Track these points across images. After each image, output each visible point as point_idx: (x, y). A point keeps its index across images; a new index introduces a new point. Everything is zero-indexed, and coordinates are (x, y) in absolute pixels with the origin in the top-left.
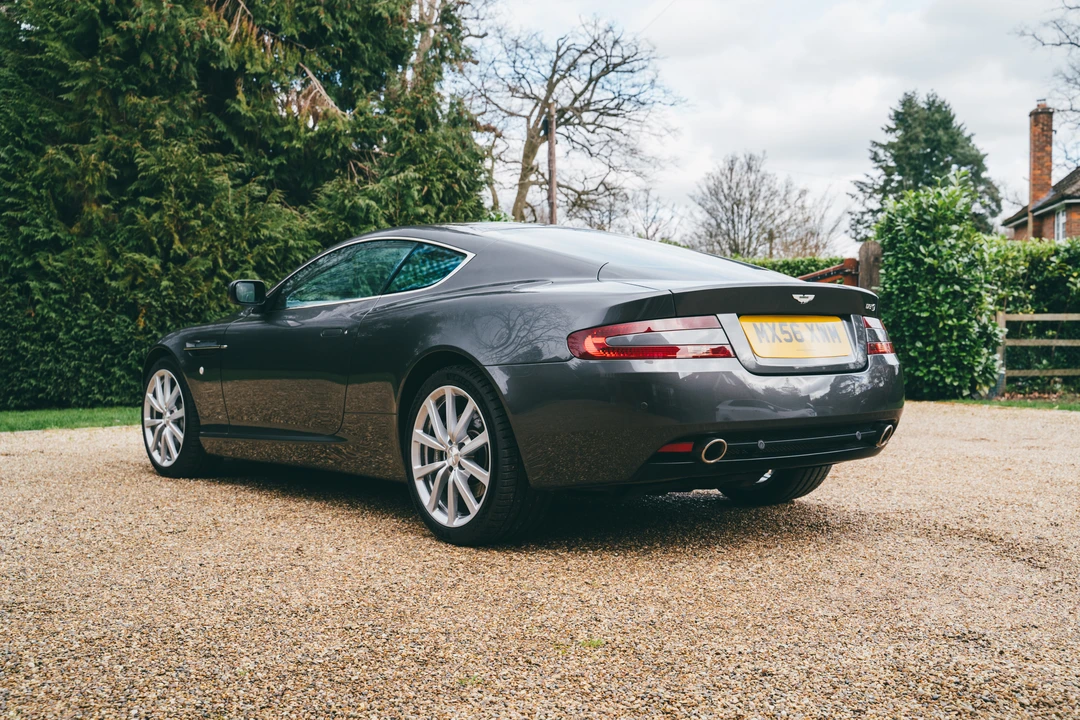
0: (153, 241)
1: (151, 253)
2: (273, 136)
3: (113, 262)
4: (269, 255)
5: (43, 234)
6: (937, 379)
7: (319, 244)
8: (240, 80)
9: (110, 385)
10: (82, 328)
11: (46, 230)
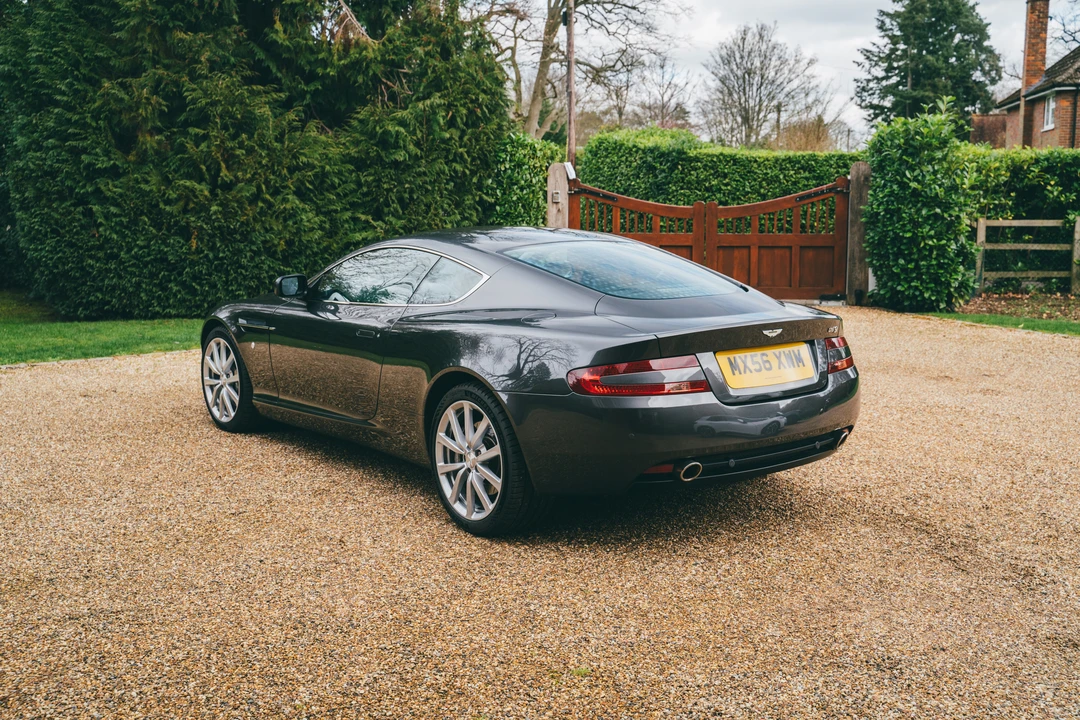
0: (202, 169)
1: (201, 180)
2: (309, 63)
3: (167, 189)
4: (308, 181)
5: (103, 162)
6: (917, 293)
7: (352, 167)
8: (278, 10)
9: (168, 299)
10: (141, 248)
11: (105, 159)
